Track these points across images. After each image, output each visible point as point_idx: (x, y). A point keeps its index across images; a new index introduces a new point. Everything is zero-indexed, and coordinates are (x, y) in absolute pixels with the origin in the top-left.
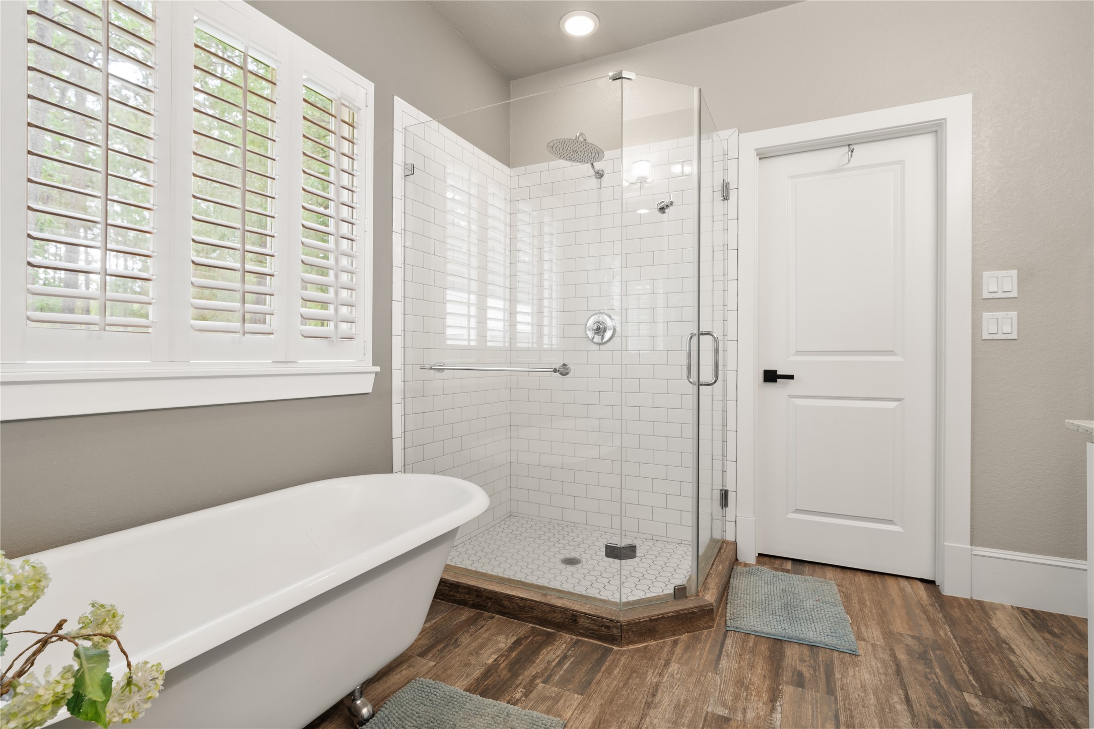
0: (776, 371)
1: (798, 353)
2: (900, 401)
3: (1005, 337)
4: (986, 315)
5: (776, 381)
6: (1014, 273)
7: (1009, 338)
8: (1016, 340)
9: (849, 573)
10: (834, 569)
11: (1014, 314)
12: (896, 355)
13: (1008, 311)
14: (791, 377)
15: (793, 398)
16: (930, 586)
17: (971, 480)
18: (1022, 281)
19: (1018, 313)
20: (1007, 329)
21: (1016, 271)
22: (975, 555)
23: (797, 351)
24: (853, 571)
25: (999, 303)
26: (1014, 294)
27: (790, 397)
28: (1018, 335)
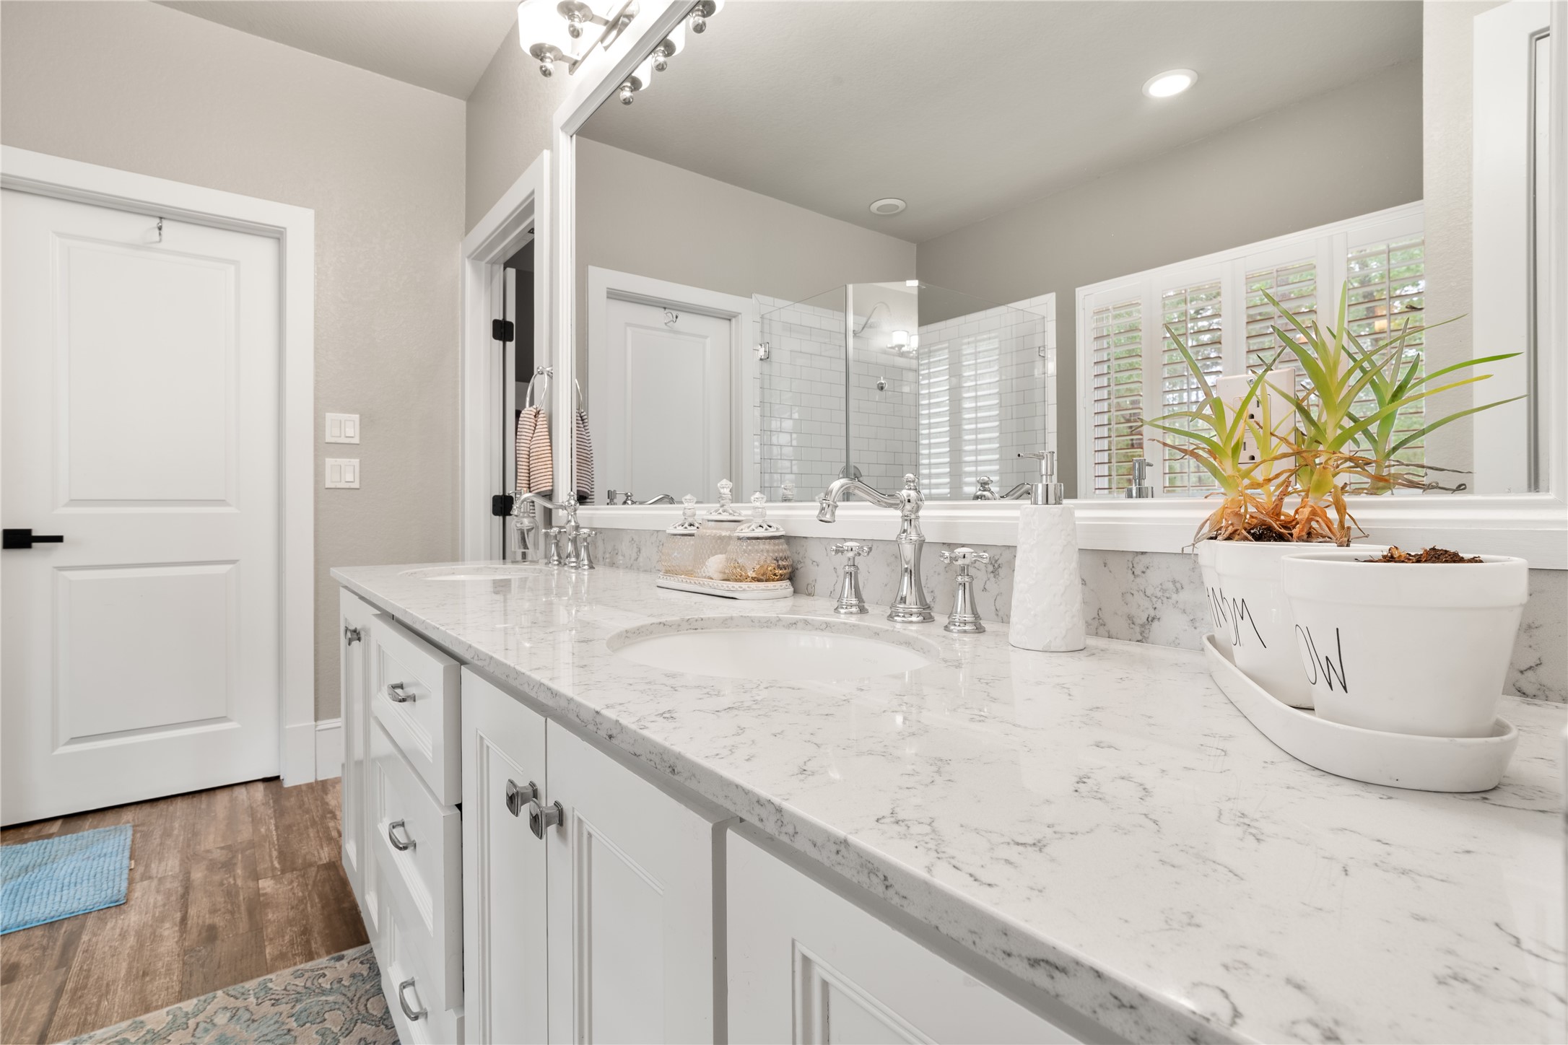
0: (29, 531)
1: (74, 502)
2: (234, 563)
3: (347, 486)
4: (330, 461)
5: (29, 546)
6: (356, 417)
7: (352, 487)
8: (358, 489)
9: (162, 805)
10: (139, 806)
11: (356, 462)
12: (229, 505)
13: (351, 458)
14: (59, 539)
15: (63, 570)
16: (272, 784)
17: (315, 647)
18: (364, 426)
19: (360, 461)
20: (349, 477)
21: (358, 416)
22: (319, 731)
23: (72, 500)
24: (169, 800)
25: (343, 449)
26: (356, 440)
27: (60, 570)
28: (360, 483)
